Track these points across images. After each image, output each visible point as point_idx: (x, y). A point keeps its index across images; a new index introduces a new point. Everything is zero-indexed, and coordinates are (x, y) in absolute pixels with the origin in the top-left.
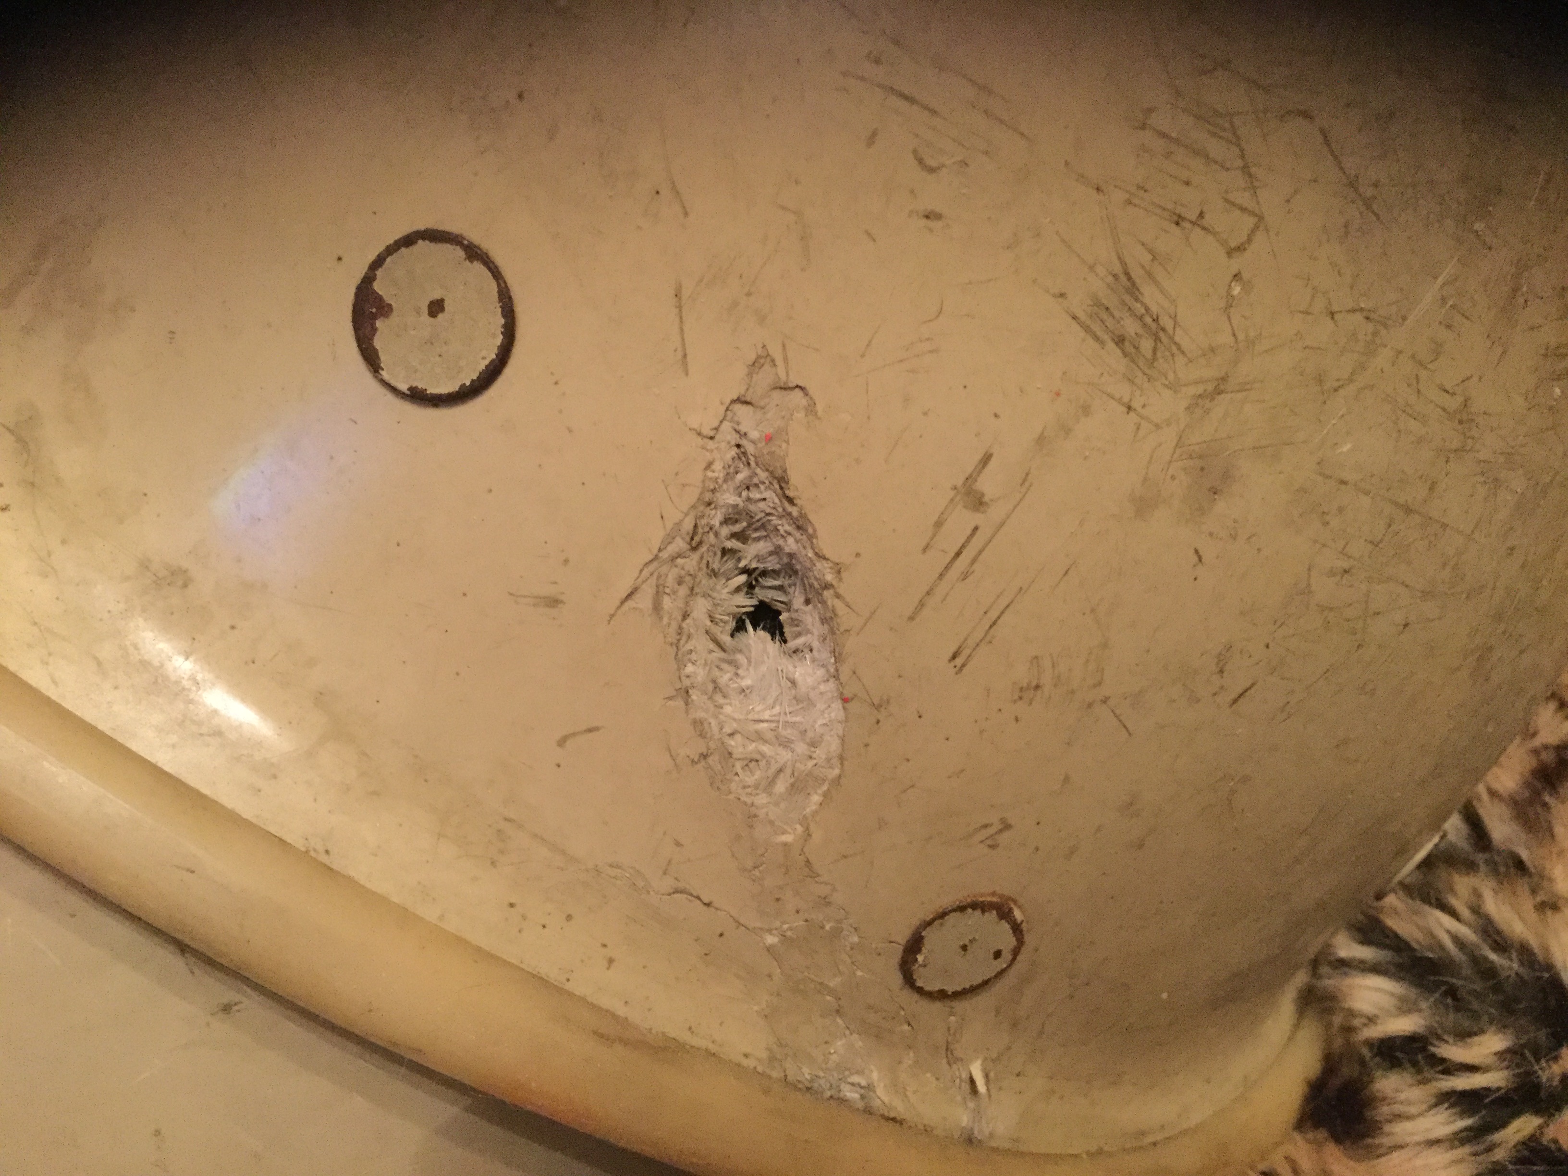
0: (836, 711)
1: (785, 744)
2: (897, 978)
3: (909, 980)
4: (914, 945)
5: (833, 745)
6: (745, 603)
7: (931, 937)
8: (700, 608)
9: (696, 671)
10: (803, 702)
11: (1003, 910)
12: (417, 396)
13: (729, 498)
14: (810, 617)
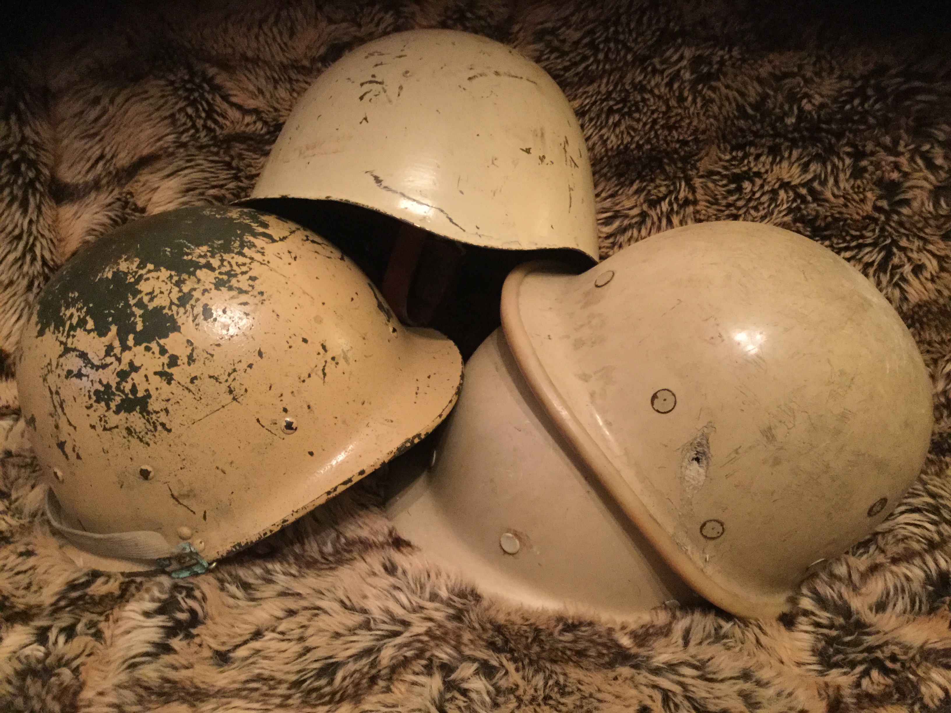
0: (704, 478)
1: (694, 480)
2: (699, 530)
3: (701, 531)
4: (704, 525)
5: (701, 483)
6: (695, 456)
7: (708, 524)
8: (688, 454)
9: (684, 464)
10: (699, 474)
11: (722, 524)
12: (658, 411)
13: (699, 440)
14: (705, 462)
